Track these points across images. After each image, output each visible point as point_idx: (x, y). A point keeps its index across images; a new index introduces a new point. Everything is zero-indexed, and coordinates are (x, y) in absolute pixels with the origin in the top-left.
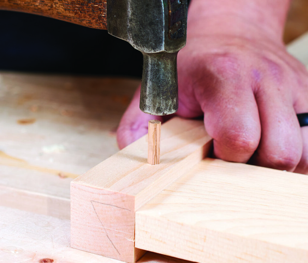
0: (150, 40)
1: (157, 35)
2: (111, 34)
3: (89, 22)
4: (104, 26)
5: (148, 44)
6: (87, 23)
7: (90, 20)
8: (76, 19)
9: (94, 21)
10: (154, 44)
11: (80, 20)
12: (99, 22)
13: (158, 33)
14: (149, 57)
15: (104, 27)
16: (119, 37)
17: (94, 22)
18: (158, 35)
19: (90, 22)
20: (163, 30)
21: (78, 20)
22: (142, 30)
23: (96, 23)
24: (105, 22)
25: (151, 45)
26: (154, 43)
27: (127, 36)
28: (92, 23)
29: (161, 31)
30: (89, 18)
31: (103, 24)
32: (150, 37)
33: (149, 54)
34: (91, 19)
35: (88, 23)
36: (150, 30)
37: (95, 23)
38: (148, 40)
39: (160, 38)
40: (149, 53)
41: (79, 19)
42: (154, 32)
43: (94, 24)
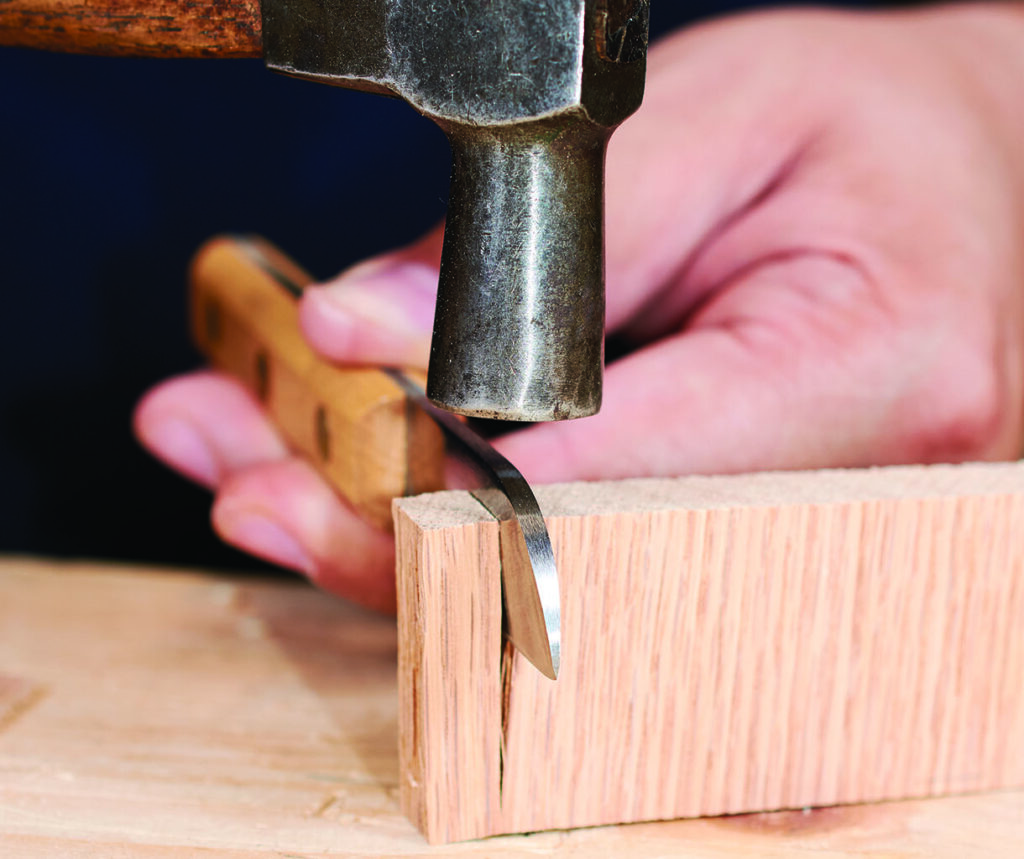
0: (509, 62)
1: (545, 33)
2: (287, 68)
3: (163, 24)
4: (244, 37)
5: (496, 82)
6: (150, 32)
7: (169, 14)
8: (93, 18)
9: (192, 15)
10: (528, 80)
11: (113, 20)
12: (216, 18)
13: (550, 23)
14: (498, 147)
15: (240, 42)
16: (332, 70)
17: (190, 22)
18: (550, 34)
19: (169, 27)
20: (576, 10)
21: (105, 21)
22: (466, 21)
23: (201, 25)
24: (249, 14)
25: (511, 84)
26: (529, 72)
27: (385, 55)
28: (179, 30)
29: (570, 13)
30: (164, 7)
31: (240, 28)
32: (507, 48)
33: (497, 131)
34: (173, 12)
35: (160, 29)
36: (512, 15)
37: (193, 25)
38: (498, 62)
39: (562, 49)
40: (499, 124)
41: (109, 17)
42: (531, 22)
43: (191, 33)
